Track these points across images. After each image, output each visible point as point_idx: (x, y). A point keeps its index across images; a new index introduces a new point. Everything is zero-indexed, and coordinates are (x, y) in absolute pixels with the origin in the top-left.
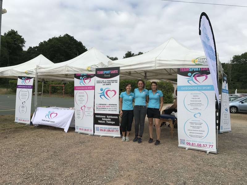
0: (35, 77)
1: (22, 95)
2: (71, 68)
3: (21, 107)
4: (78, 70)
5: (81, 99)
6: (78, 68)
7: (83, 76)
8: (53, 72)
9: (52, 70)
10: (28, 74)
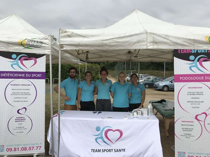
0: (49, 53)
1: (14, 94)
2: (165, 38)
3: (13, 120)
4: (185, 42)
5: (194, 100)
6: (183, 38)
7: (196, 54)
8: (112, 44)
9: (110, 41)
10: (29, 46)
